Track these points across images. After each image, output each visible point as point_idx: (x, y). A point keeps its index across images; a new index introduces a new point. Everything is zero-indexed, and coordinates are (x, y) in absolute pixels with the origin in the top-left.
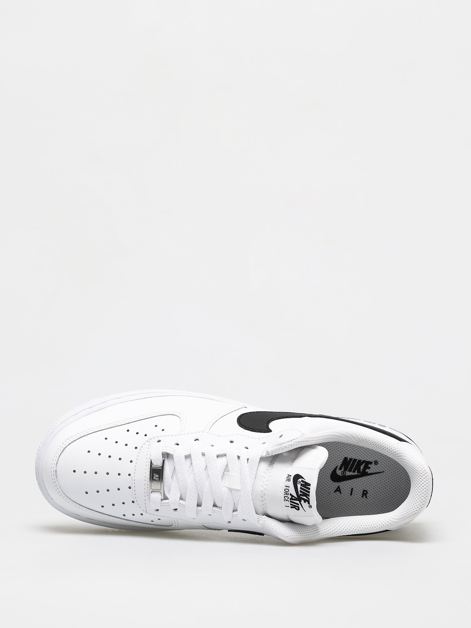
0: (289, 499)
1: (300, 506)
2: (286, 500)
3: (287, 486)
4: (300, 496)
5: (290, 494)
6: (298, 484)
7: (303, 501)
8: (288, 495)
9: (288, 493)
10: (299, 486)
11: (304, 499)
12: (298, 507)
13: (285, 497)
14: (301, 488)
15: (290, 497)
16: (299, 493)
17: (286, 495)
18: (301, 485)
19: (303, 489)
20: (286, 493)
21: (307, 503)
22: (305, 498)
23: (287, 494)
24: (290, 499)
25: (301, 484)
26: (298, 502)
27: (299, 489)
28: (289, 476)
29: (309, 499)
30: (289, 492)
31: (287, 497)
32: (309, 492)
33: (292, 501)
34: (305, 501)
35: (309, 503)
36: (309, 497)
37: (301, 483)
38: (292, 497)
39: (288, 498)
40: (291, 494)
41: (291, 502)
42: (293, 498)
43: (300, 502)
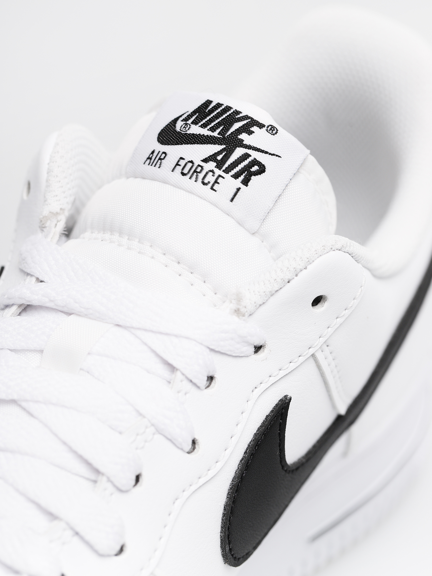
0: (218, 172)
1: (254, 155)
2: (216, 182)
3: (177, 164)
4: (224, 137)
5: (203, 161)
6: (188, 132)
7: (243, 136)
8: (202, 167)
9: (199, 166)
10: (195, 130)
11: (239, 131)
12: (255, 162)
13: (206, 181)
14: (204, 126)
15: (212, 165)
16: (216, 134)
17: (201, 176)
18: (195, 123)
19: (211, 121)
20: (195, 171)
21: (255, 129)
22: (237, 126)
23: (199, 169)
24: (217, 167)
25: (192, 123)
26: (239, 152)
27: (205, 132)
28: (151, 159)
29: (246, 117)
30: (197, 162)
31: (207, 173)
32: (228, 108)
33: (226, 165)
34: (247, 129)
35: (261, 126)
36: (241, 115)
37: (190, 122)
38: (215, 160)
39: (212, 171)
40: (205, 161)
41: (227, 171)
42: (219, 158)
43: (241, 144)
